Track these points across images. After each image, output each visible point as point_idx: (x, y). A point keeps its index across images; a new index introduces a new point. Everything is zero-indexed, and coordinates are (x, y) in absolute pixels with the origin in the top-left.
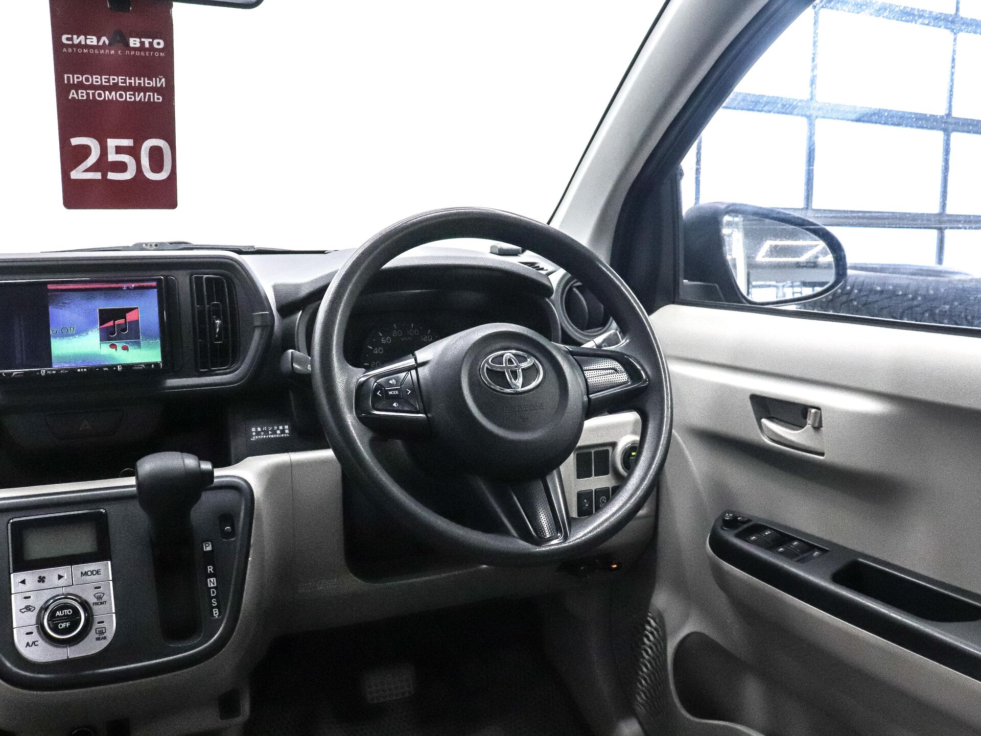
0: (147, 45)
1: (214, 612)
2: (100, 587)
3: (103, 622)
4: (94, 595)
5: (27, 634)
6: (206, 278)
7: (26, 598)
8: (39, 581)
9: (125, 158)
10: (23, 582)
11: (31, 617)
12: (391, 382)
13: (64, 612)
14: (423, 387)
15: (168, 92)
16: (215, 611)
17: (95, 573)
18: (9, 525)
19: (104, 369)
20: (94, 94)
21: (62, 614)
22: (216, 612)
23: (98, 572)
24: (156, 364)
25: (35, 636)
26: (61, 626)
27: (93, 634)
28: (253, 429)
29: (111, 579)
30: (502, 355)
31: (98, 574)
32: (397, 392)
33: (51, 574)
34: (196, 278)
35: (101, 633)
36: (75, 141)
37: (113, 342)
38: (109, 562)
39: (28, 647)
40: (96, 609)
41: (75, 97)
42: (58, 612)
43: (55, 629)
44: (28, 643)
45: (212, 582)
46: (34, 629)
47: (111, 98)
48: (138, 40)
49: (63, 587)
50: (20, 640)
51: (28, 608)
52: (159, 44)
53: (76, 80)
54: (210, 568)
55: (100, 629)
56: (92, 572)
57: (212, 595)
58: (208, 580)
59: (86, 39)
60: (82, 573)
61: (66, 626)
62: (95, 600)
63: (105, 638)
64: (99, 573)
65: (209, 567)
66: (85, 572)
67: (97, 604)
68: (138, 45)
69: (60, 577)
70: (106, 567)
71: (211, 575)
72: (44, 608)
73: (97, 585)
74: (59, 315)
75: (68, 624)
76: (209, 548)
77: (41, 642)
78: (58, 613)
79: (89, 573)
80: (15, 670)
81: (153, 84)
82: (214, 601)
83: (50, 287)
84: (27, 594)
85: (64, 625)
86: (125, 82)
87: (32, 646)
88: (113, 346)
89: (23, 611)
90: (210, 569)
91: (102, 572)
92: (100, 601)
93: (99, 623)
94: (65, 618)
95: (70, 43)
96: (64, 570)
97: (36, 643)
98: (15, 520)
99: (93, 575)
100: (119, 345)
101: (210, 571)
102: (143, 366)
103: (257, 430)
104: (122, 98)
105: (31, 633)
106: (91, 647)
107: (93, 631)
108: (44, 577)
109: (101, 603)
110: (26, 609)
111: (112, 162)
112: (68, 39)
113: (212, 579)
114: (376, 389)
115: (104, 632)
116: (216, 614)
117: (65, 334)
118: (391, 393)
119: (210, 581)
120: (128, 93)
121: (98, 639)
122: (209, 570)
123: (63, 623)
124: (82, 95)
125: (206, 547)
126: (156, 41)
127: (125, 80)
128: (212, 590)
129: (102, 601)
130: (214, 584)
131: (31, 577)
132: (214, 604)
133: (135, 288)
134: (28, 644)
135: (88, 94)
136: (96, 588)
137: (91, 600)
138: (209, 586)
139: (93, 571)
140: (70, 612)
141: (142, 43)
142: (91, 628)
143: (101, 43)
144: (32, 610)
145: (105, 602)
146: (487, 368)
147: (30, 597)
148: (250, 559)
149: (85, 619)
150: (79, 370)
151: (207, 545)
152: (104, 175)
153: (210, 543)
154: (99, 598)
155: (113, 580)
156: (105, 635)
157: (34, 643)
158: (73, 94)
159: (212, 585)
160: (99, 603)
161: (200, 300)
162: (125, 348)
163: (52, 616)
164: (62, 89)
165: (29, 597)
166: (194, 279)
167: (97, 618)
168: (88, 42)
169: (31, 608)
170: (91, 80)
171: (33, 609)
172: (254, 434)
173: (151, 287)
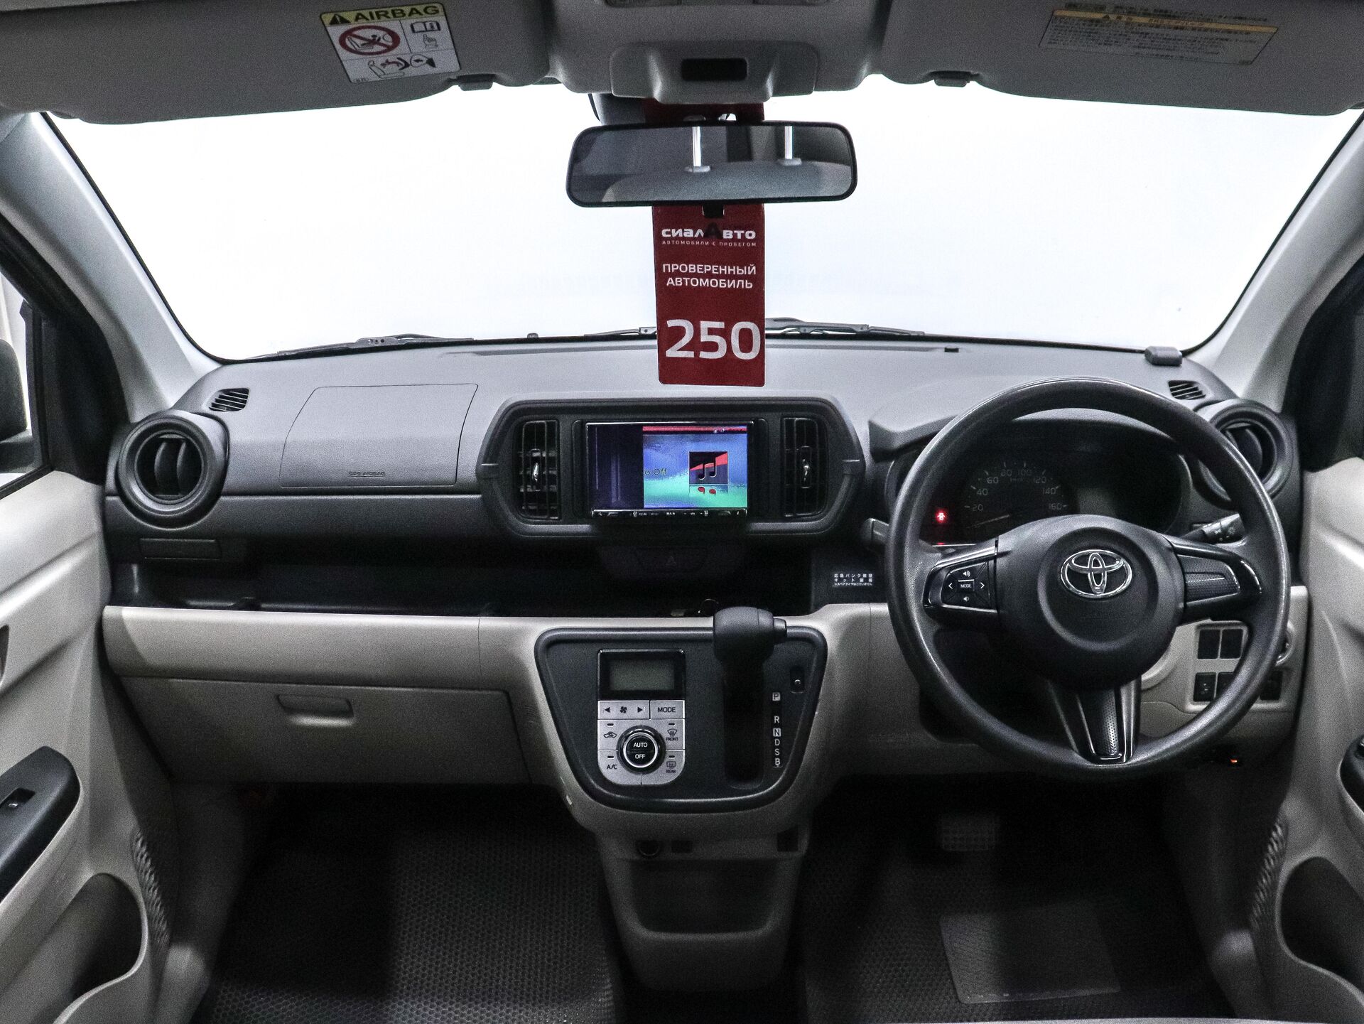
0: (739, 237)
5: (609, 757)
6: (798, 421)
7: (609, 725)
9: (716, 339)
10: (608, 710)
11: (613, 743)
12: (965, 574)
14: (999, 581)
15: (758, 280)
18: (599, 654)
19: (692, 514)
20: (689, 281)
22: (778, 762)
24: (741, 511)
25: (615, 760)
27: (663, 767)
28: (836, 576)
29: (684, 717)
30: (1087, 556)
32: (969, 586)
33: (632, 706)
34: (787, 421)
35: (672, 766)
36: (671, 323)
37: (701, 485)
38: (684, 701)
40: (669, 743)
41: (672, 285)
43: (631, 757)
45: (777, 732)
46: (614, 753)
47: (704, 284)
48: (731, 232)
50: (603, 762)
51: (610, 734)
52: (750, 235)
53: (673, 269)
57: (776, 745)
59: (683, 232)
62: (668, 736)
63: (674, 771)
65: (775, 717)
67: (669, 739)
68: (731, 237)
69: (639, 710)
70: (680, 706)
71: (777, 725)
72: (625, 736)
74: (652, 456)
75: (643, 756)
76: (778, 699)
77: (619, 766)
78: (635, 745)
79: (665, 710)
81: (744, 272)
83: (645, 429)
84: (611, 722)
85: (639, 756)
86: (718, 271)
88: (701, 489)
89: (606, 736)
90: (777, 719)
91: (676, 710)
94: (641, 750)
95: (669, 236)
96: (643, 704)
97: (616, 767)
98: (604, 651)
100: (707, 488)
102: (729, 512)
103: (839, 576)
104: (716, 284)
105: (613, 757)
106: (661, 778)
108: (626, 708)
111: (705, 343)
112: (667, 233)
113: (777, 730)
114: (948, 581)
117: (658, 474)
118: (963, 586)
120: (720, 280)
121: (668, 771)
124: (678, 282)
126: (748, 232)
127: (718, 268)
131: (615, 705)
133: (726, 432)
134: (609, 767)
135: (684, 281)
136: (670, 724)
137: (665, 735)
141: (735, 235)
143: (697, 235)
146: (1069, 569)
147: (612, 725)
148: (816, 713)
149: (658, 751)
150: (668, 513)
152: (697, 354)
154: (672, 734)
156: (675, 769)
157: (614, 766)
158: (670, 281)
159: (777, 735)
161: (790, 444)
162: (713, 492)
163: (630, 747)
164: (661, 277)
166: (784, 422)
167: (669, 752)
168: (685, 235)
170: (686, 268)
172: (836, 580)
173: (741, 432)
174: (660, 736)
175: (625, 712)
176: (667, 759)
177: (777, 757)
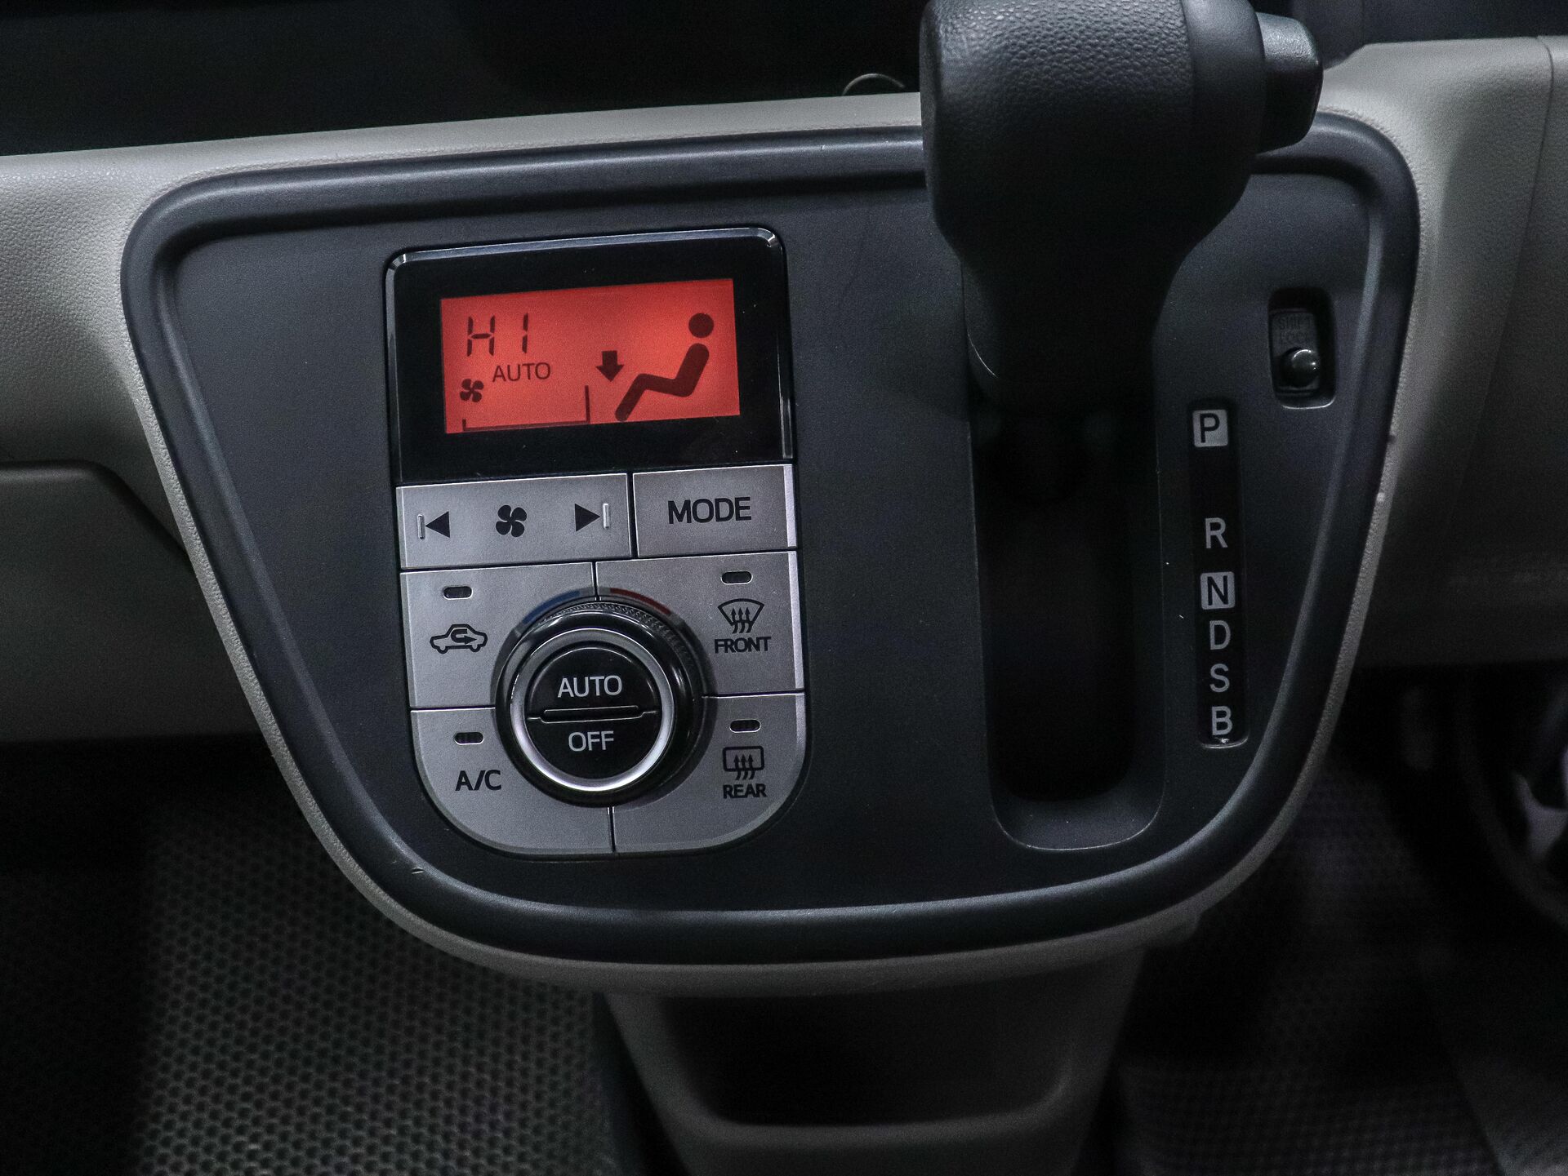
1: (1215, 720)
2: (744, 576)
3: (753, 725)
4: (720, 608)
5: (461, 737)
7: (450, 592)
8: (501, 528)
10: (441, 525)
13: (592, 683)
16: (1221, 714)
17: (724, 510)
18: (391, 273)
21: (581, 690)
22: (1221, 719)
23: (737, 508)
25: (489, 751)
26: (577, 742)
27: (708, 771)
31: (739, 518)
35: (745, 767)
38: (788, 469)
39: (464, 788)
40: (723, 664)
42: (565, 680)
44: (463, 774)
46: (483, 721)
49: (594, 561)
51: (461, 636)
54: (1215, 527)
55: (740, 754)
56: (714, 507)
57: (1214, 647)
58: (1204, 577)
60: (672, 505)
61: (597, 746)
62: (725, 631)
63: (760, 791)
64: (742, 513)
65: (1208, 521)
66: (687, 503)
67: (730, 645)
69: (584, 517)
71: (1217, 560)
73: (735, 562)
75: (605, 738)
78: (566, 687)
79: (703, 511)
80: (421, 866)
82: (1219, 672)
85: (588, 740)
87: (477, 787)
89: (442, 643)
90: (1215, 531)
91: (755, 509)
92: (746, 635)
93: (737, 726)
97: (494, 780)
99: (719, 519)
101: (1214, 538)
105: (475, 737)
107: (711, 755)
108: (521, 513)
109: (749, 644)
110: (454, 638)
113: (1218, 577)
115: (757, 763)
116: (1222, 726)
119: (1211, 582)
121: (729, 792)
122: (1209, 533)
123: (585, 729)
125: (1204, 429)
128: (1213, 624)
129: (753, 635)
130: (1224, 599)
132: (1220, 684)
134: (463, 780)
137: (710, 626)
138: (1205, 605)
139: (718, 501)
140: (613, 685)
142: (704, 745)
144: (474, 644)
145: (766, 639)
151: (1209, 422)
153: (1222, 414)
154: (741, 621)
155: (798, 549)
156: (761, 777)
157: (485, 776)
159: (1218, 604)
160: (741, 645)
165: (465, 591)
167: (730, 705)
169: (470, 634)
171: (480, 639)
174: (684, 632)
175: (518, 531)
176: (724, 734)
177: (1219, 700)
